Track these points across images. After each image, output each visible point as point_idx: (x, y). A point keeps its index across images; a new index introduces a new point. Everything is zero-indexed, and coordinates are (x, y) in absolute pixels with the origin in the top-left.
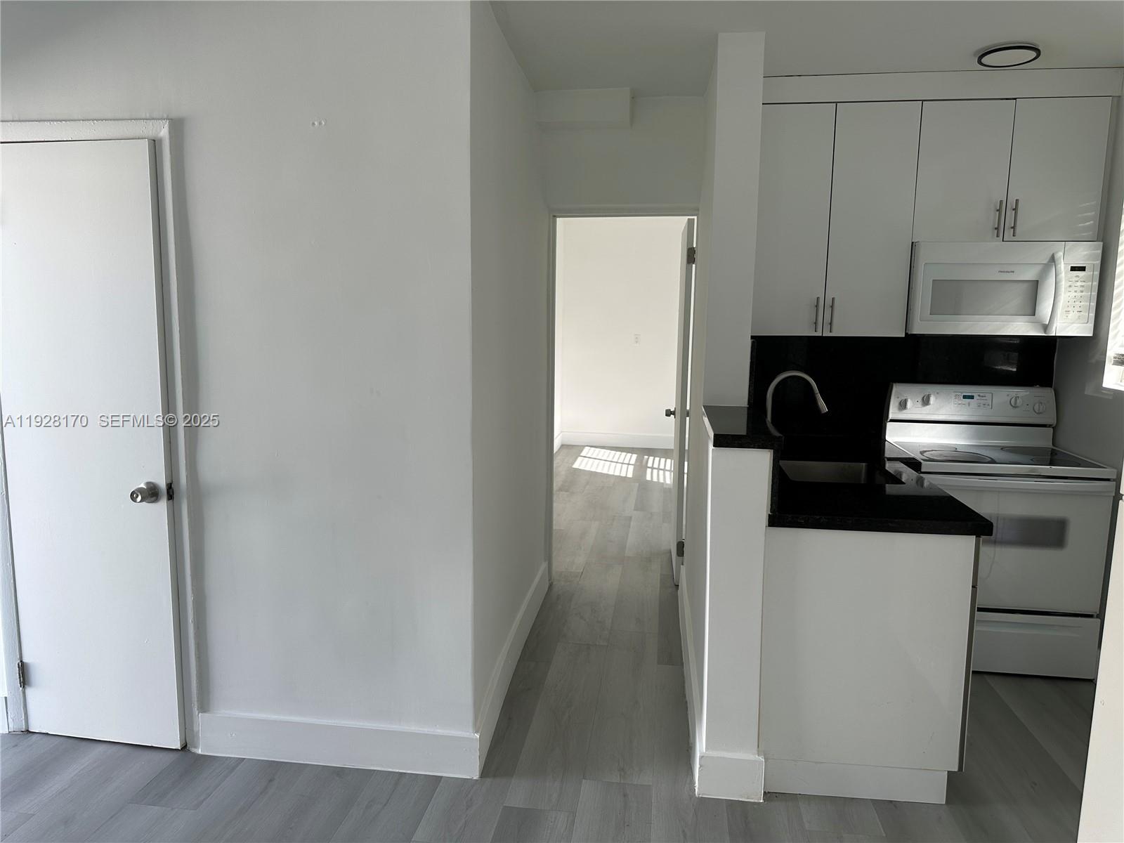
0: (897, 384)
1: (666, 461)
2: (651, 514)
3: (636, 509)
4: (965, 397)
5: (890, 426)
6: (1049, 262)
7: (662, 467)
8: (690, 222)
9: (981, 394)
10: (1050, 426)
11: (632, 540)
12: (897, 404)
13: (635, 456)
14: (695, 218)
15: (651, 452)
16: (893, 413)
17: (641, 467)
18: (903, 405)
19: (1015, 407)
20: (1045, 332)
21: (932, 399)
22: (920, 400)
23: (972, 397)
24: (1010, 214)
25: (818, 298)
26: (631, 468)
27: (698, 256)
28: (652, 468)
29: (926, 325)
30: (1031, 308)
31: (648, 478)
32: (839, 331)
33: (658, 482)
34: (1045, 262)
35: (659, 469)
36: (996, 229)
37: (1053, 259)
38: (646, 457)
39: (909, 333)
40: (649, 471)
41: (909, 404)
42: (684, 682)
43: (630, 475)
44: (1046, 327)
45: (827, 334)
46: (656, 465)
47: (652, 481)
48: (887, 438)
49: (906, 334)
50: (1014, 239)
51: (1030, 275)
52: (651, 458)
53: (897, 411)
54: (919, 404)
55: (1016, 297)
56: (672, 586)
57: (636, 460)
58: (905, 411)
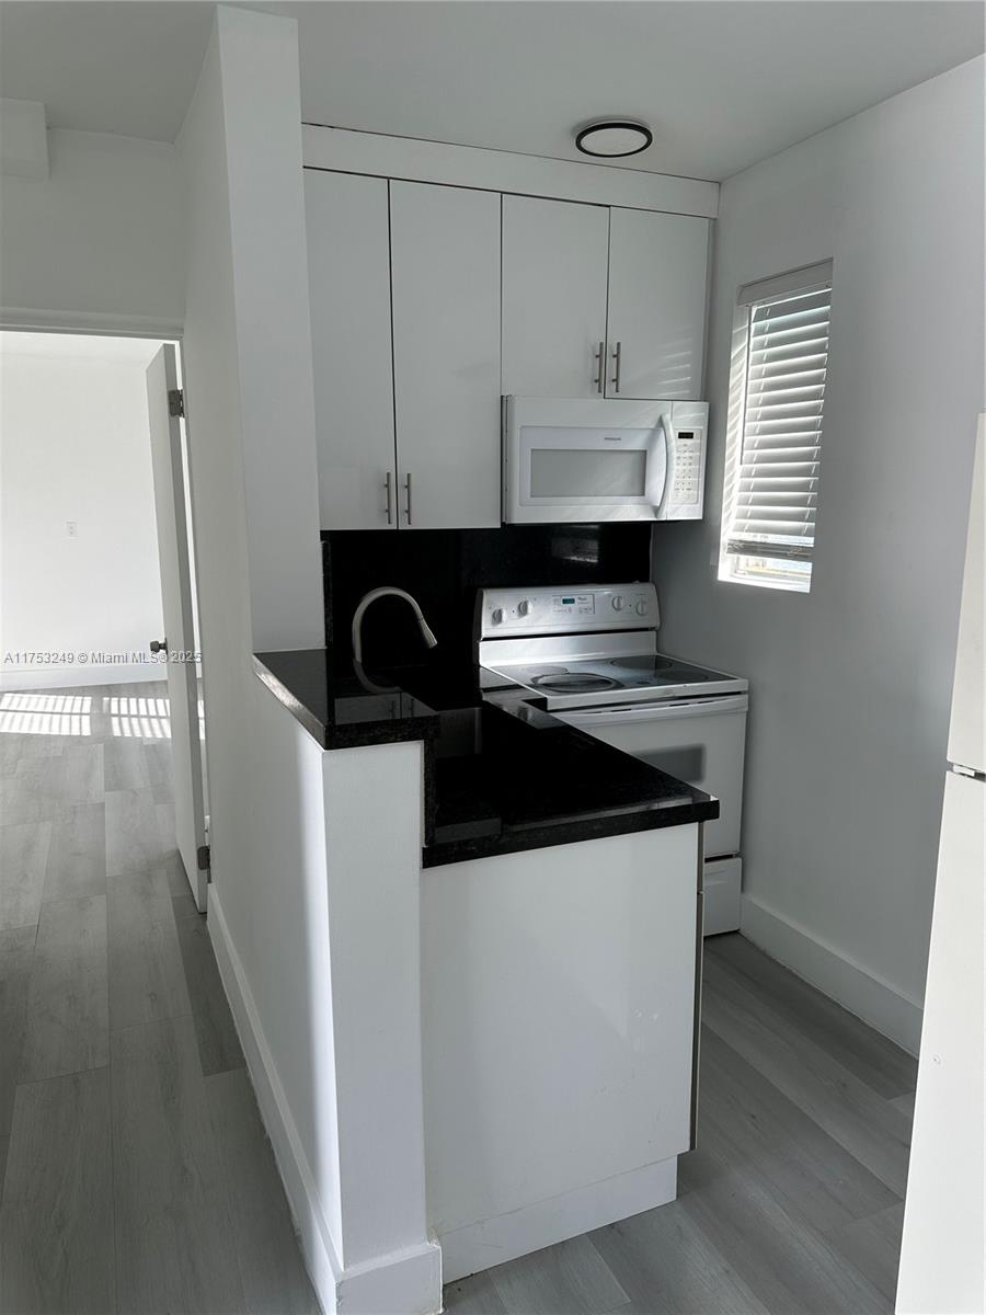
0: (488, 591)
1: (137, 702)
2: (134, 792)
3: (108, 788)
4: (565, 601)
5: (483, 646)
6: (657, 426)
7: (134, 712)
8: (169, 350)
9: (582, 597)
10: (652, 629)
11: (112, 845)
12: (490, 617)
13: (88, 700)
14: (177, 344)
15: (112, 690)
16: (487, 629)
17: (101, 718)
18: (497, 618)
19: (618, 609)
20: (656, 516)
21: (530, 607)
22: (515, 608)
23: (572, 601)
24: (611, 362)
25: (388, 474)
26: (86, 719)
27: (189, 403)
28: (119, 715)
29: (528, 512)
30: (640, 487)
31: (117, 732)
32: (420, 524)
33: (133, 738)
34: (652, 427)
35: (129, 716)
36: (596, 381)
37: (661, 423)
38: (106, 699)
39: (507, 522)
40: (115, 721)
41: (504, 615)
42: (255, 1099)
43: (87, 732)
44: (657, 510)
45: (404, 526)
46: (124, 711)
47: (123, 736)
48: (482, 663)
49: (503, 524)
50: (617, 395)
51: (637, 443)
52: (115, 700)
53: (490, 627)
54: (515, 615)
55: (622, 472)
56: (194, 917)
57: (92, 704)
58: (499, 626)
